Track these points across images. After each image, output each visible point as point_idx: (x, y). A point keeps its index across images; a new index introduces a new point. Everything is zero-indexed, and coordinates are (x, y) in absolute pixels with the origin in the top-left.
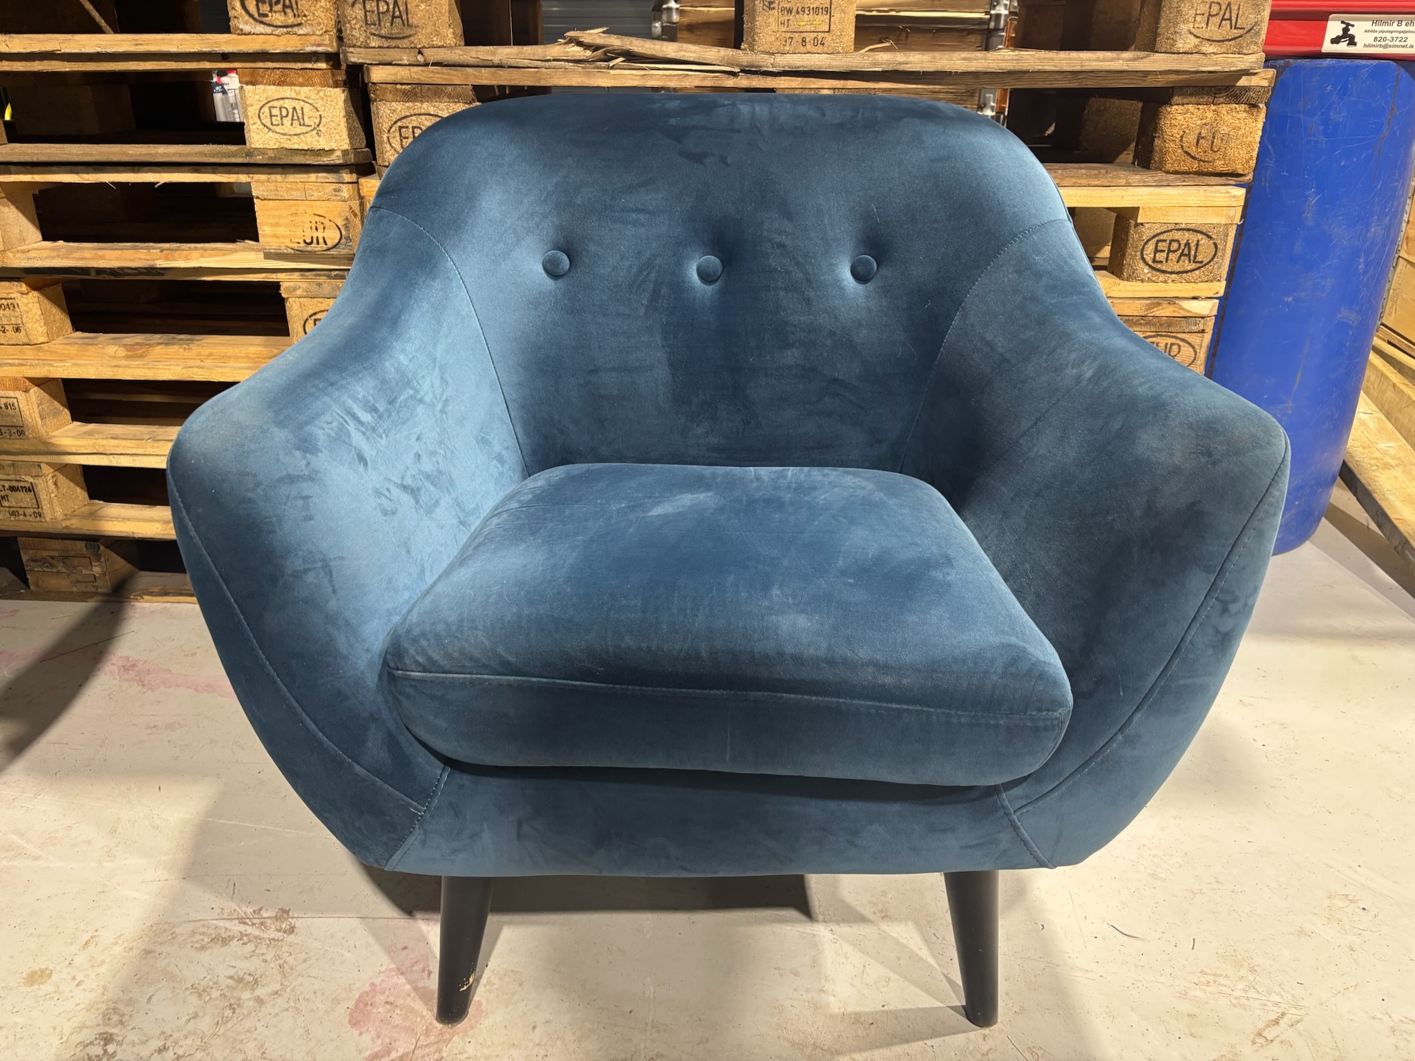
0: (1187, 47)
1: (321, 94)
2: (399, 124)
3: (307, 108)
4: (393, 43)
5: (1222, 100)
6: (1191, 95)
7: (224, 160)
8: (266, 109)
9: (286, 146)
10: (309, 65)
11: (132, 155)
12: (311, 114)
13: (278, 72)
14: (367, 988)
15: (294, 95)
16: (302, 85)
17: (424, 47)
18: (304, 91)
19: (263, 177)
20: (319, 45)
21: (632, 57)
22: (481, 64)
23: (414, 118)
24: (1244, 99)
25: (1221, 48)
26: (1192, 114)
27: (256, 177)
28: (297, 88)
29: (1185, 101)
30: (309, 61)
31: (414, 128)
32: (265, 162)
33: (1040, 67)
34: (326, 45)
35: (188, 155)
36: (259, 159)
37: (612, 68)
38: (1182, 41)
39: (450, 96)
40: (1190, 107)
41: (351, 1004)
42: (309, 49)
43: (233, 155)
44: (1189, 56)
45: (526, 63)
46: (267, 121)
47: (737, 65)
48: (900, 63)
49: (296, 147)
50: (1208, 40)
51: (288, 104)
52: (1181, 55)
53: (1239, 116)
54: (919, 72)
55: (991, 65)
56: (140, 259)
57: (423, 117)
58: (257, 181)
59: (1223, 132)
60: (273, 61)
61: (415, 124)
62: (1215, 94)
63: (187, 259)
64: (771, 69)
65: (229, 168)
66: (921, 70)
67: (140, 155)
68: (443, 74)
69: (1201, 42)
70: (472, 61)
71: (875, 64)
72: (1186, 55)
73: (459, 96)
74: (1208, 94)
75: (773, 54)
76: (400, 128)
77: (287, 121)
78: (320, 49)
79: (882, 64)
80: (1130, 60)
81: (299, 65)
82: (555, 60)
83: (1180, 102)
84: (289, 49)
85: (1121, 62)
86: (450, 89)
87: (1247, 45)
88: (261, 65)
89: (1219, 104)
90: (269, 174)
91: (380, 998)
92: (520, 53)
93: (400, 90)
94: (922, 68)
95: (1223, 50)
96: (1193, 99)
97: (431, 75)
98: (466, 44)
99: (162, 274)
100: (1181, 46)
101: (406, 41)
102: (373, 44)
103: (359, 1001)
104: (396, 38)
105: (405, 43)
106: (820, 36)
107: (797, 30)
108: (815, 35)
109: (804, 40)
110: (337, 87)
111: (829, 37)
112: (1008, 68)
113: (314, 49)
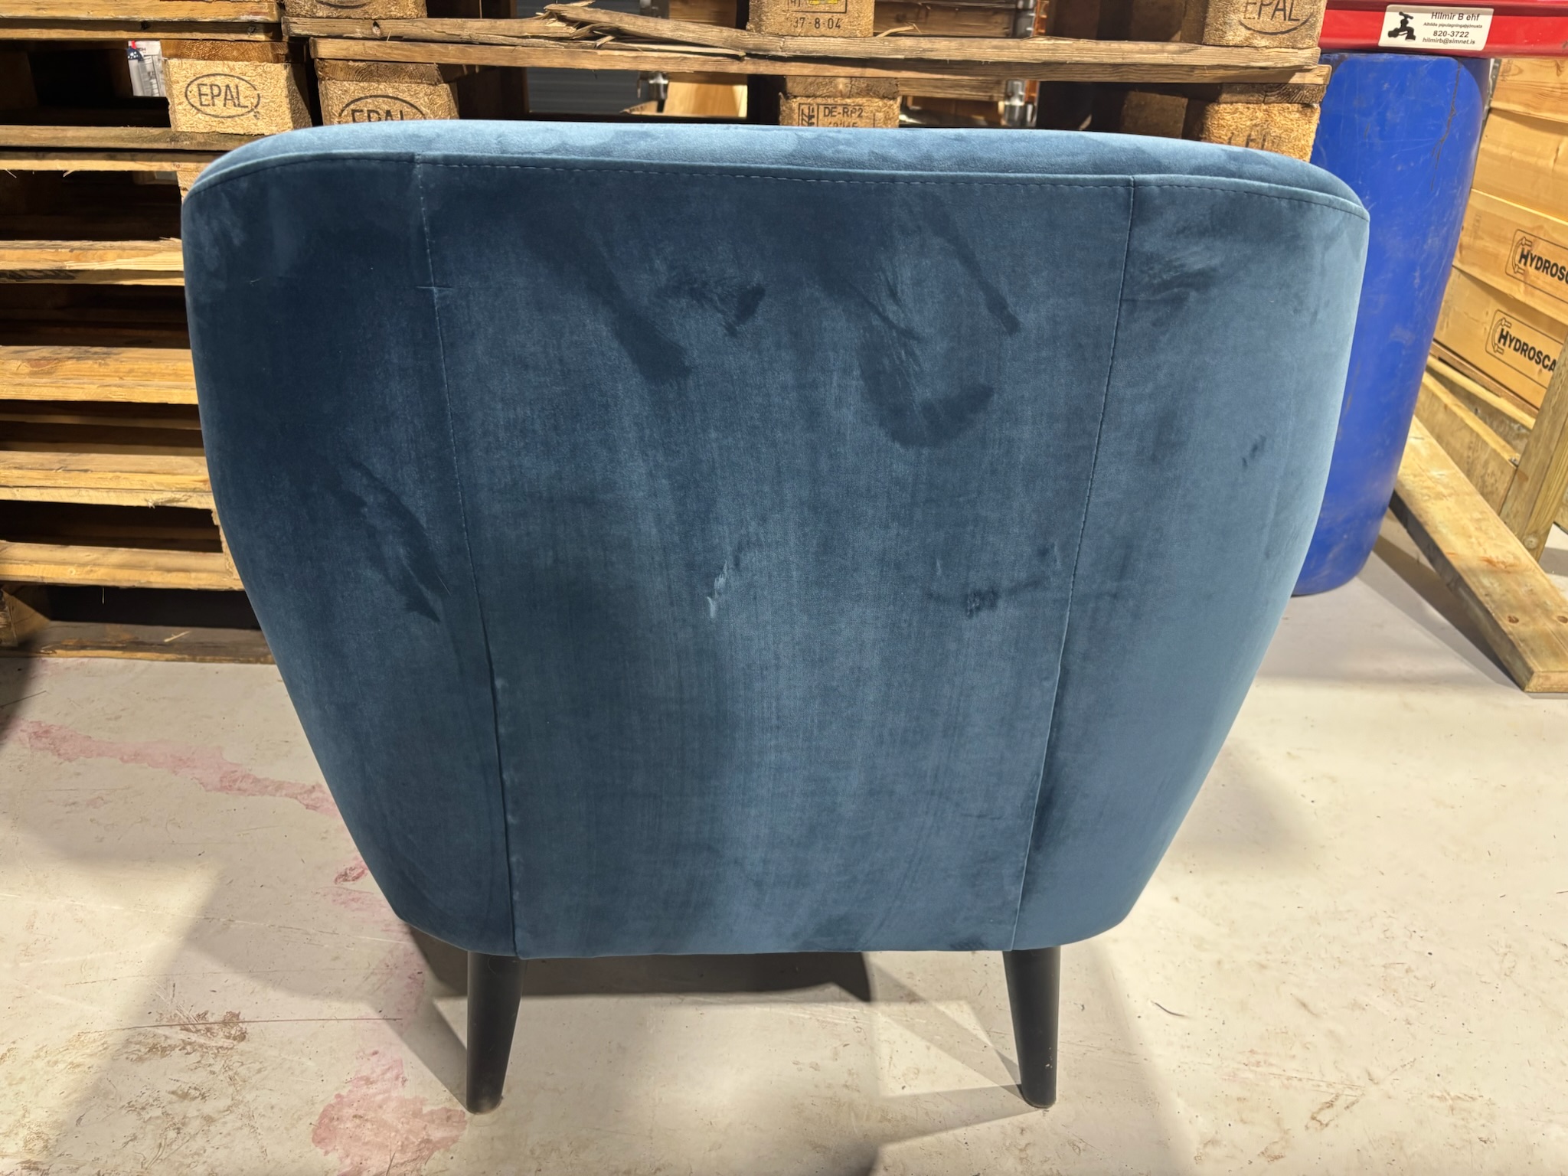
0: (1238, 40)
1: (259, 70)
2: (352, 107)
3: (243, 86)
4: (344, 13)
5: (1273, 98)
6: (1241, 93)
7: (145, 146)
8: (194, 88)
9: (218, 130)
10: (245, 37)
11: (36, 139)
12: (248, 93)
13: (208, 44)
14: (333, 1100)
15: (227, 71)
16: (236, 59)
17: (380, 18)
18: (239, 66)
19: (191, 165)
20: (257, 14)
21: (622, 36)
22: (446, 39)
23: (369, 100)
24: (1297, 98)
25: (1274, 41)
26: (1242, 113)
27: (183, 165)
28: (231, 63)
29: (1235, 99)
30: (245, 32)
31: (369, 112)
32: (193, 148)
33: (1078, 59)
34: (265, 14)
35: (102, 139)
36: (186, 145)
37: (600, 48)
38: (1232, 33)
39: (411, 76)
40: (1240, 106)
41: (315, 1119)
42: (245, 18)
43: (156, 139)
44: (1240, 49)
45: (500, 39)
46: (195, 101)
47: (742, 48)
48: (924, 50)
49: (230, 131)
50: (1260, 32)
51: (220, 81)
52: (1230, 49)
53: (1291, 117)
54: (945, 61)
55: (1026, 55)
56: (46, 260)
57: (381, 100)
58: (184, 170)
59: (1274, 134)
60: (202, 32)
61: (371, 107)
62: (1266, 92)
63: (102, 260)
64: (780, 54)
65: (151, 155)
66: (948, 58)
67: (46, 139)
68: (403, 49)
69: (1252, 34)
70: (437, 36)
71: (897, 51)
72: (1236, 49)
73: (422, 76)
74: (1258, 92)
75: (783, 36)
76: (354, 111)
77: (219, 102)
78: (258, 18)
79: (904, 50)
80: (1175, 53)
81: (233, 37)
82: (533, 37)
83: (1229, 100)
84: (222, 18)
85: (1166, 55)
86: (411, 67)
87: (1302, 39)
88: (187, 35)
89: (1270, 103)
90: (199, 162)
91: (349, 1112)
92: (493, 27)
93: (353, 68)
94: (949, 56)
95: (1276, 43)
96: (1243, 97)
97: (389, 51)
98: (430, 15)
99: (73, 278)
100: (1230, 38)
101: (359, 10)
102: (320, 14)
103: (324, 1115)
104: (347, 7)
105: (358, 13)
106: (836, 17)
107: (809, 10)
108: (829, 16)
109: (817, 22)
110: (278, 62)
111: (845, 19)
112: (1044, 59)
113: (251, 18)
